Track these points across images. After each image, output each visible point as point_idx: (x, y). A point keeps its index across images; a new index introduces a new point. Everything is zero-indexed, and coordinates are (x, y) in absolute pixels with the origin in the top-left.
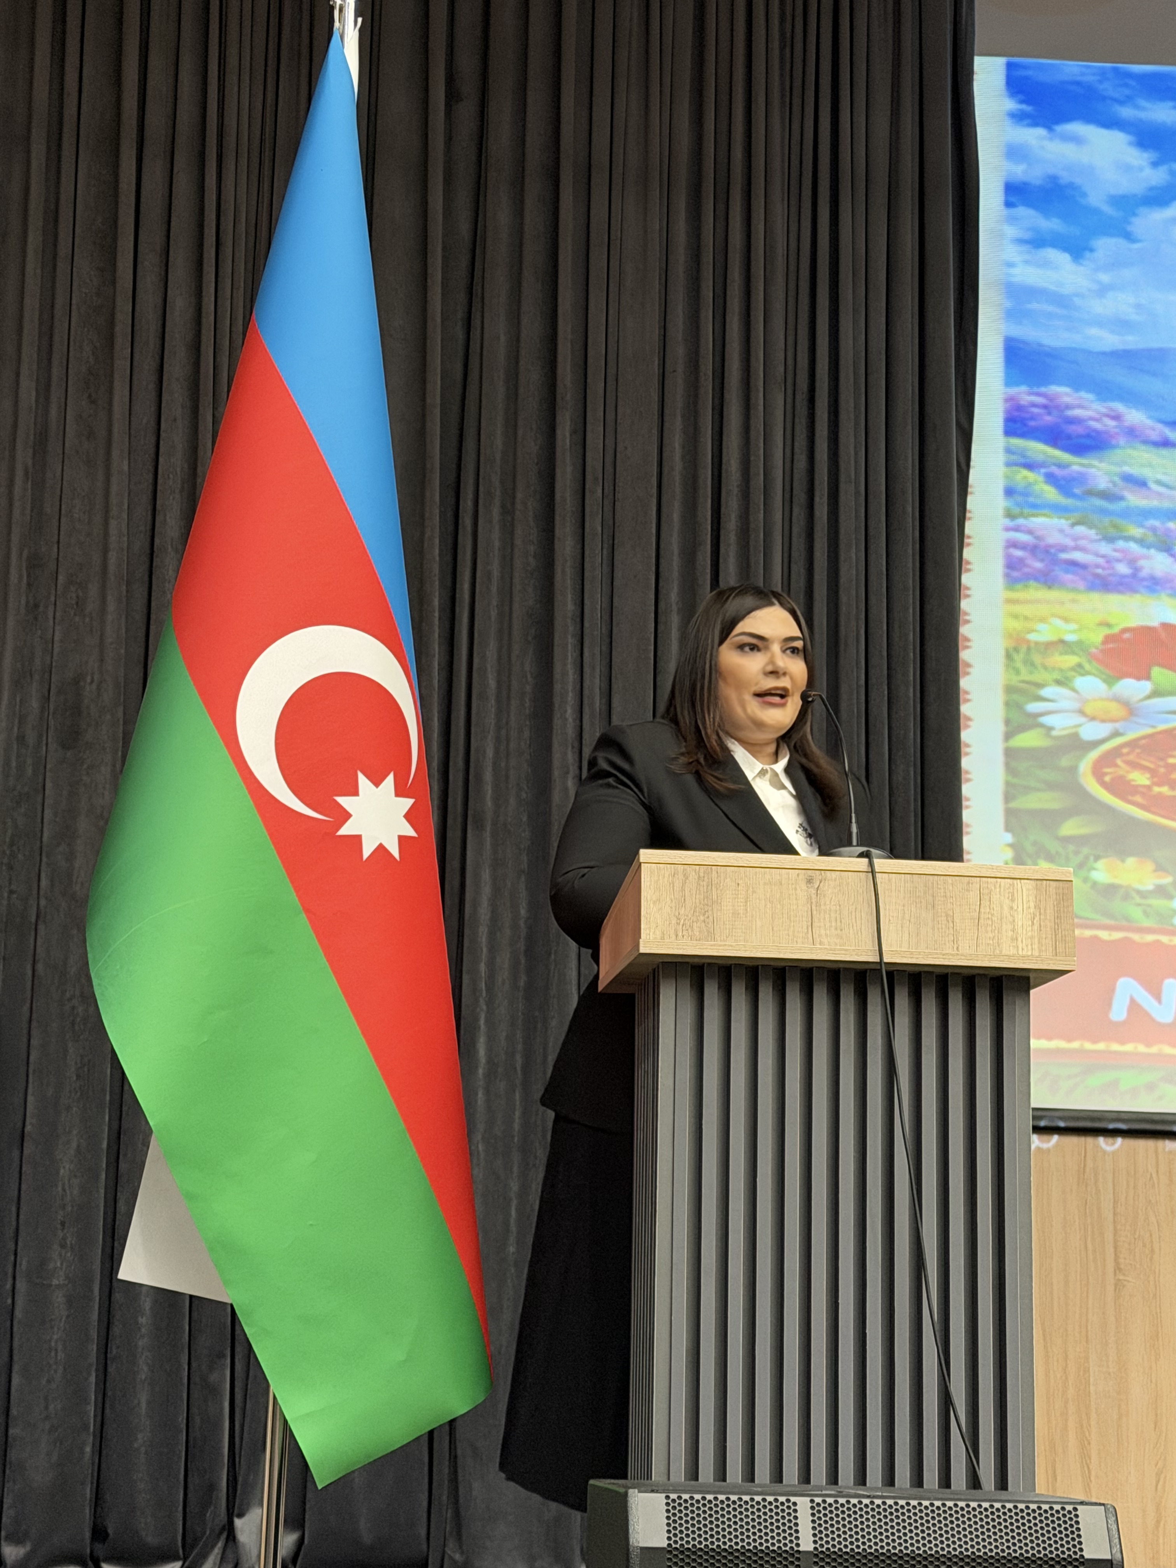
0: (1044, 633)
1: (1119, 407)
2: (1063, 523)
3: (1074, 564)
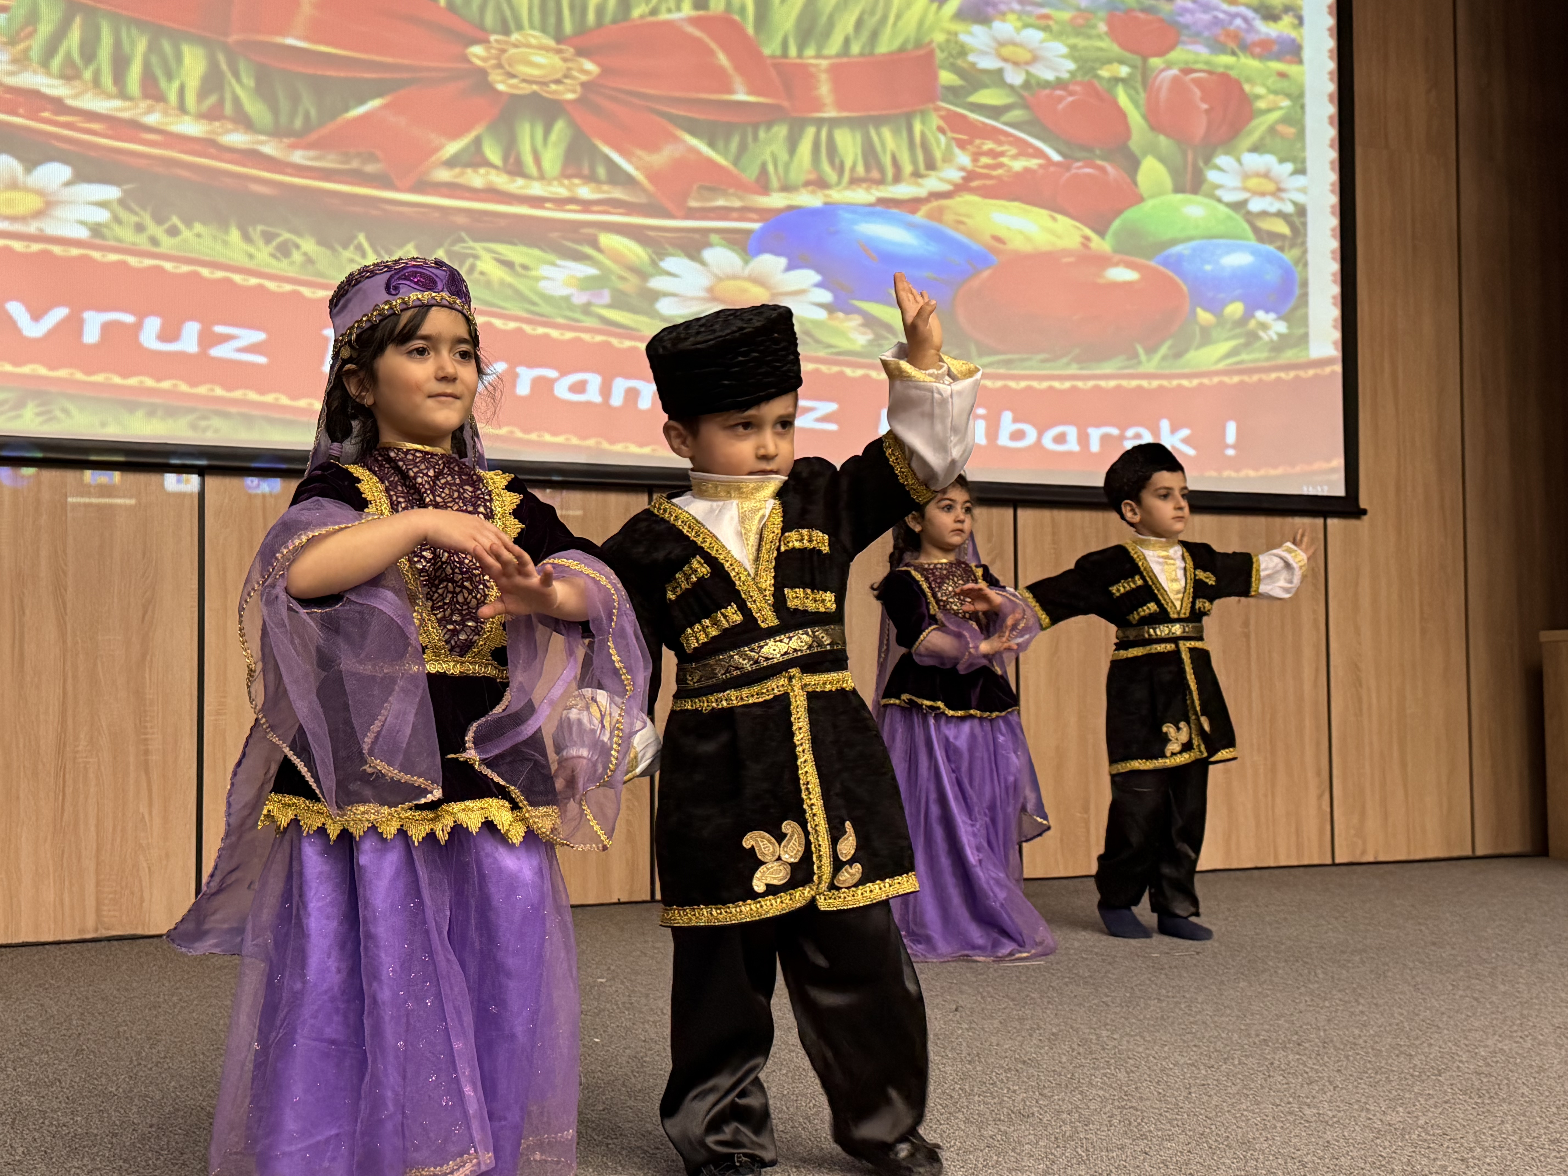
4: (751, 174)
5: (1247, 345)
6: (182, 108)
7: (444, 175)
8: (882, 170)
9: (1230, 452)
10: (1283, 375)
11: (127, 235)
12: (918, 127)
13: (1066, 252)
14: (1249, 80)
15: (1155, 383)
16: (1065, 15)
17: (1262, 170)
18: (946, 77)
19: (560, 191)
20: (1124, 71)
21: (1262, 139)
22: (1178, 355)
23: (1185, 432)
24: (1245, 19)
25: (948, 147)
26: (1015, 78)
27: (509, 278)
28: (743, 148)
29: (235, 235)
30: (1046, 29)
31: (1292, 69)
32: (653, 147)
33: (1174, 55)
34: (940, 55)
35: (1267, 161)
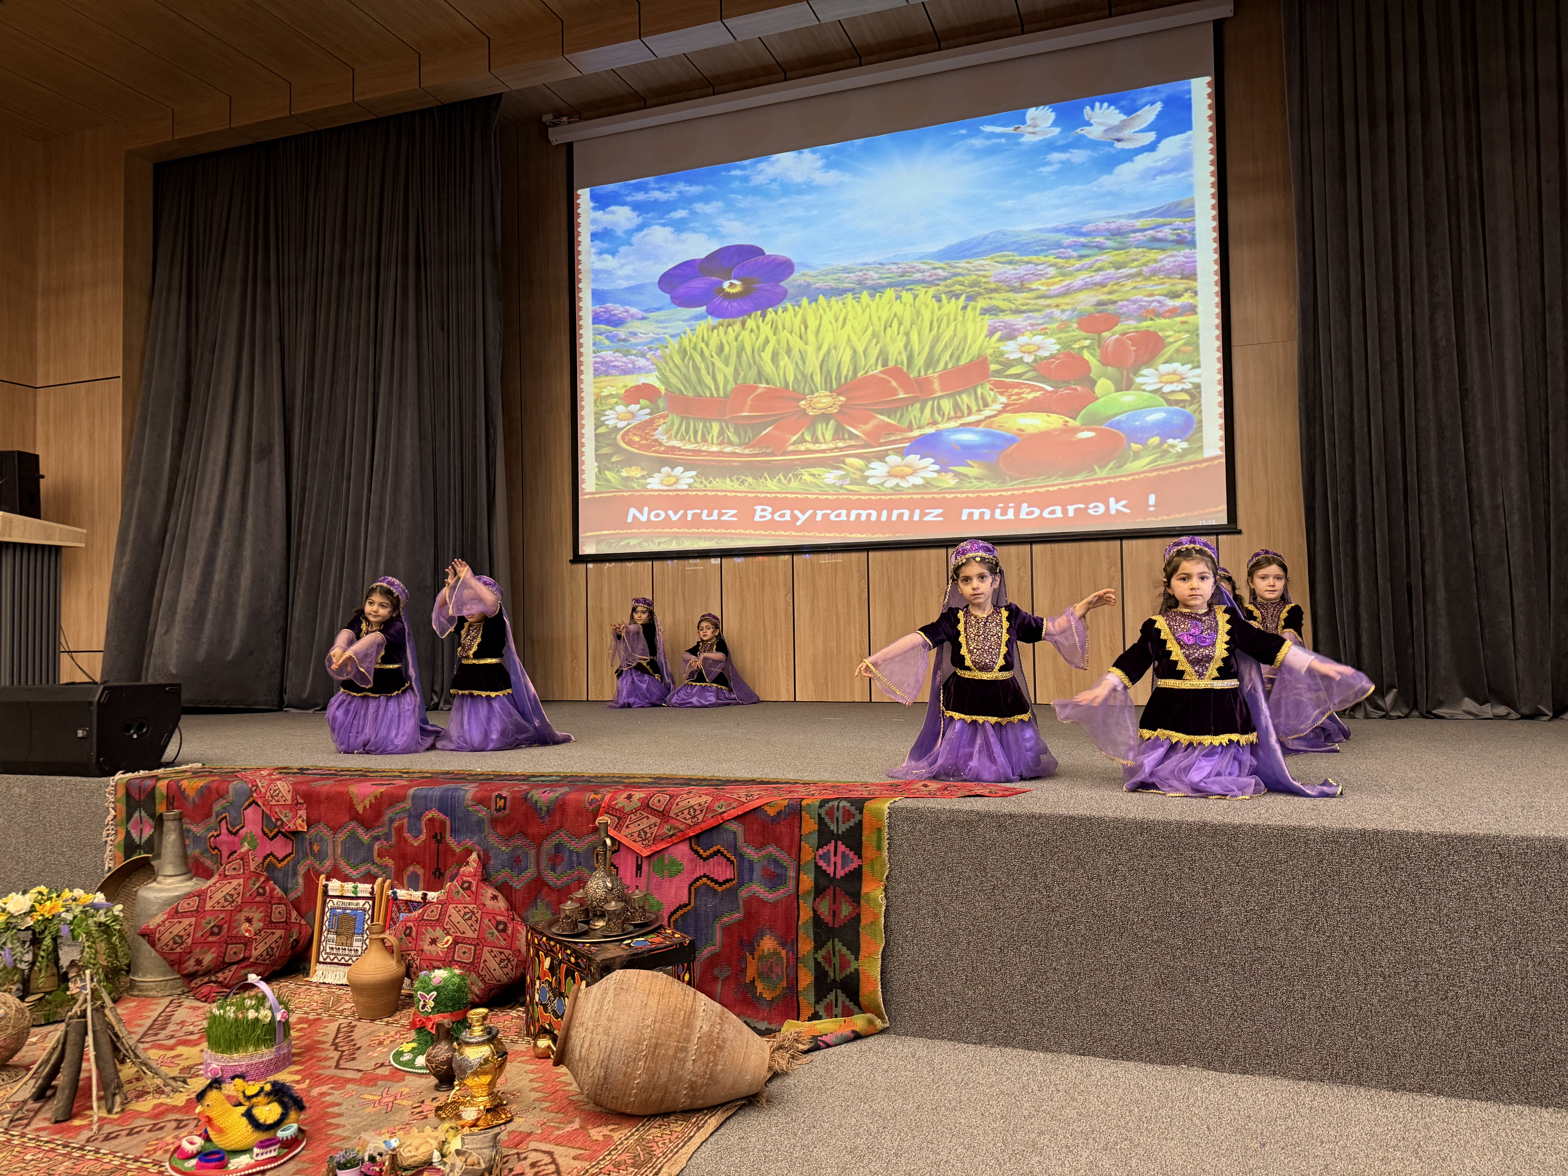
0: (605, 392)
1: (628, 307)
2: (611, 353)
3: (615, 366)
4: (905, 425)
5: (1161, 457)
6: (712, 443)
7: (791, 448)
8: (962, 412)
9: (1152, 509)
10: (1185, 468)
11: (698, 486)
12: (979, 391)
13: (1055, 430)
14: (1161, 330)
15: (1106, 482)
16: (1055, 326)
17: (1171, 370)
18: (993, 367)
19: (832, 446)
20: (1087, 343)
21: (1171, 356)
22: (1119, 467)
23: (1124, 502)
24: (1159, 302)
25: (995, 396)
26: (1029, 359)
27: (813, 480)
28: (902, 415)
29: (728, 480)
30: (1046, 333)
31: (1191, 319)
32: (866, 422)
33: (1116, 329)
34: (990, 358)
35: (1176, 366)
